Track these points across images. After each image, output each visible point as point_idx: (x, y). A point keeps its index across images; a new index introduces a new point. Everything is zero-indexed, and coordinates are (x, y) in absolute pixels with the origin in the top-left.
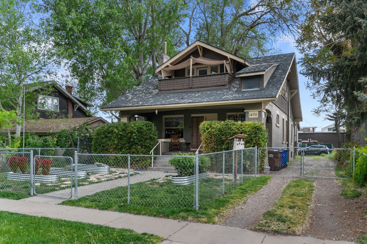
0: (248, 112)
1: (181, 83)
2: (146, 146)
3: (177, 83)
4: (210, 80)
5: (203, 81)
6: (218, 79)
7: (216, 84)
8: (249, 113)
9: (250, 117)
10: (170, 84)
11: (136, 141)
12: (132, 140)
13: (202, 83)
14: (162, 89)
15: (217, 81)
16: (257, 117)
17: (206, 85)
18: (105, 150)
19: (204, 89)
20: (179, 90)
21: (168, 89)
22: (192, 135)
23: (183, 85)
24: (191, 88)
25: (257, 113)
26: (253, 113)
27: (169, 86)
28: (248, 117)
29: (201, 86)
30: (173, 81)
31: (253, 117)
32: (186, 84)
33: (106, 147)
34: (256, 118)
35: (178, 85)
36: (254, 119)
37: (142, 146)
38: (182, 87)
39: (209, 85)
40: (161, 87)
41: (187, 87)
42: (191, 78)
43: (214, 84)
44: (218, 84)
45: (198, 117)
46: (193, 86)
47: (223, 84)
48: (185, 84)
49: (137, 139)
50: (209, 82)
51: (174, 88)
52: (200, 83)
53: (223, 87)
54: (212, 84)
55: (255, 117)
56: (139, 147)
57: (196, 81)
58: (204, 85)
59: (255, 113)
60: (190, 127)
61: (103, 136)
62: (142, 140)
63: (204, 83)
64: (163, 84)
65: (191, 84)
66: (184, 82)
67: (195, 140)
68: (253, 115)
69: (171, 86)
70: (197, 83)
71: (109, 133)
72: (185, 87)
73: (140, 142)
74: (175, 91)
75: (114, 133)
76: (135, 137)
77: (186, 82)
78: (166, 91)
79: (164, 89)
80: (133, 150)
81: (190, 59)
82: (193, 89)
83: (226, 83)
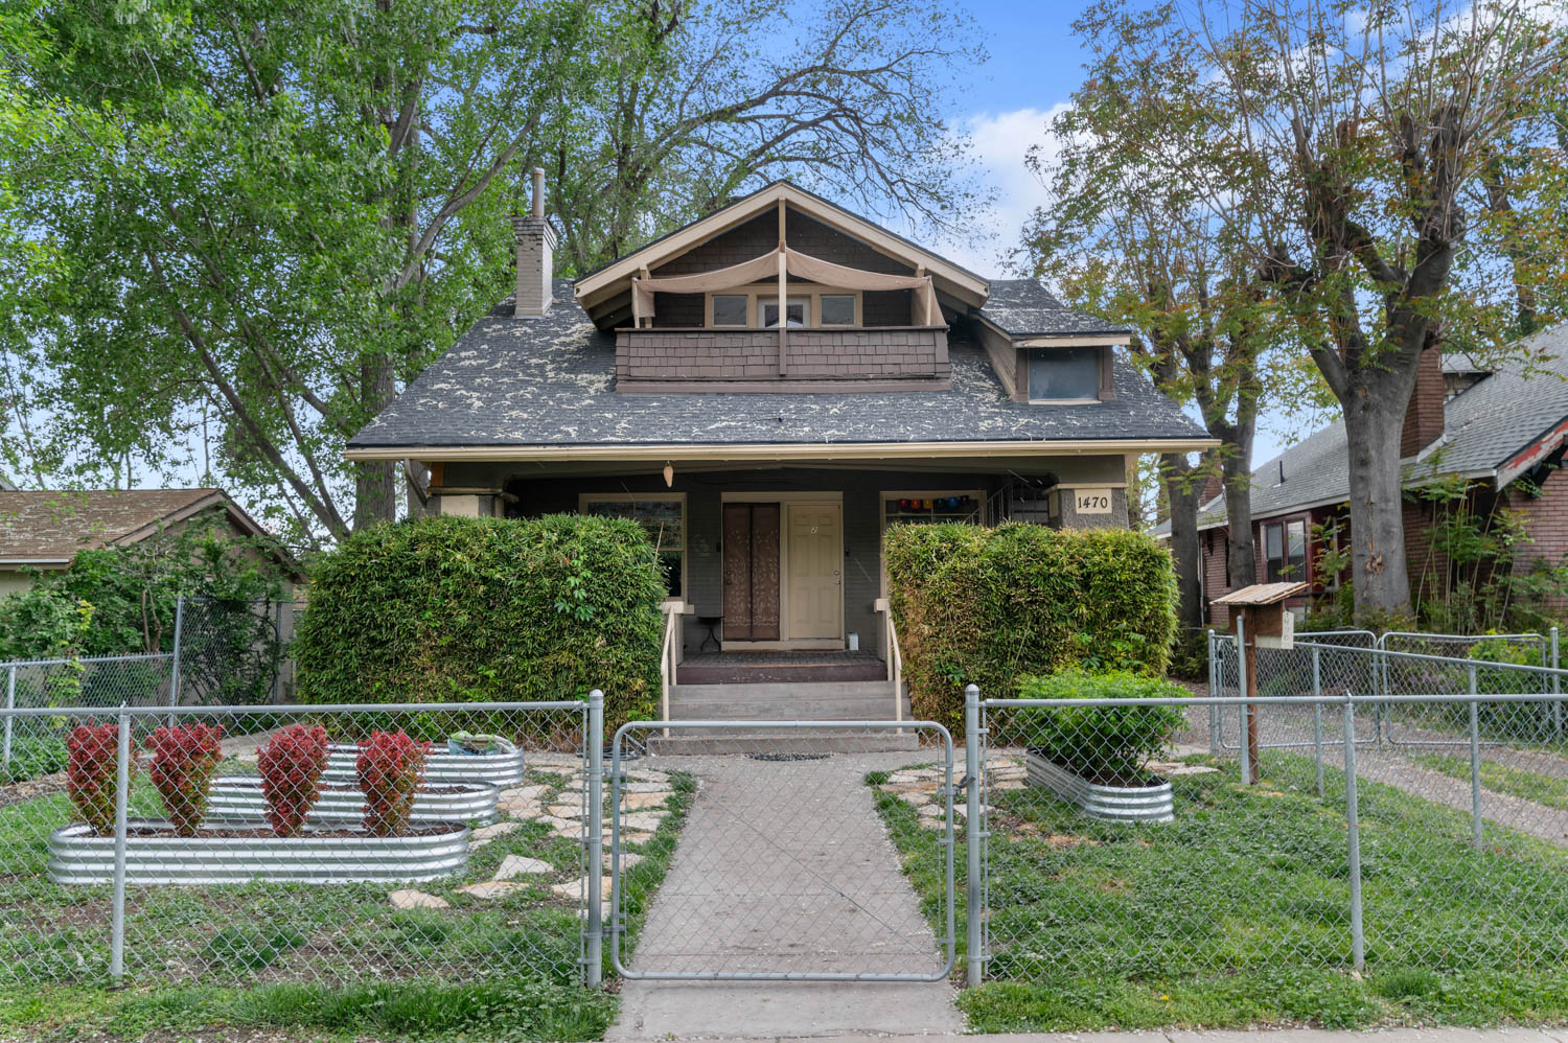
0: (1072, 490)
1: (731, 352)
2: (633, 637)
3: (716, 352)
4: (870, 350)
5: (839, 351)
6: (905, 350)
7: (895, 370)
8: (1078, 494)
9: (1078, 511)
10: (679, 353)
11: (586, 613)
12: (561, 606)
13: (832, 360)
14: (635, 372)
15: (899, 359)
16: (1108, 510)
17: (853, 370)
18: (390, 662)
19: (841, 385)
20: (723, 384)
21: (670, 373)
22: (727, 583)
23: (742, 361)
24: (782, 378)
25: (1108, 494)
26: (1091, 494)
27: (673, 362)
28: (1074, 511)
29: (831, 371)
30: (690, 343)
31: (1090, 510)
32: (759, 361)
33: (395, 646)
34: (1106, 516)
35: (719, 361)
36: (1098, 520)
37: (612, 638)
38: (739, 372)
39: (864, 370)
40: (636, 362)
41: (764, 371)
42: (783, 335)
43: (888, 369)
44: (905, 369)
45: (751, 506)
46: (792, 371)
47: (928, 370)
48: (751, 360)
49: (588, 601)
50: (864, 360)
51: (696, 373)
52: (823, 360)
53: (927, 383)
54: (877, 369)
55: (1099, 510)
56: (599, 642)
57: (806, 351)
58: (841, 371)
59: (1101, 494)
60: (719, 550)
61: (378, 587)
62: (612, 609)
63: (844, 360)
64: (642, 352)
65: (783, 360)
66: (746, 352)
67: (739, 605)
68: (1092, 502)
69: (684, 361)
70: (810, 360)
71: (414, 571)
72: (752, 371)
73: (603, 616)
74: (705, 385)
75: (447, 572)
76: (581, 594)
77: (757, 351)
78: (658, 384)
79: (650, 372)
80: (564, 658)
81: (776, 255)
82: (794, 385)
83: (939, 368)
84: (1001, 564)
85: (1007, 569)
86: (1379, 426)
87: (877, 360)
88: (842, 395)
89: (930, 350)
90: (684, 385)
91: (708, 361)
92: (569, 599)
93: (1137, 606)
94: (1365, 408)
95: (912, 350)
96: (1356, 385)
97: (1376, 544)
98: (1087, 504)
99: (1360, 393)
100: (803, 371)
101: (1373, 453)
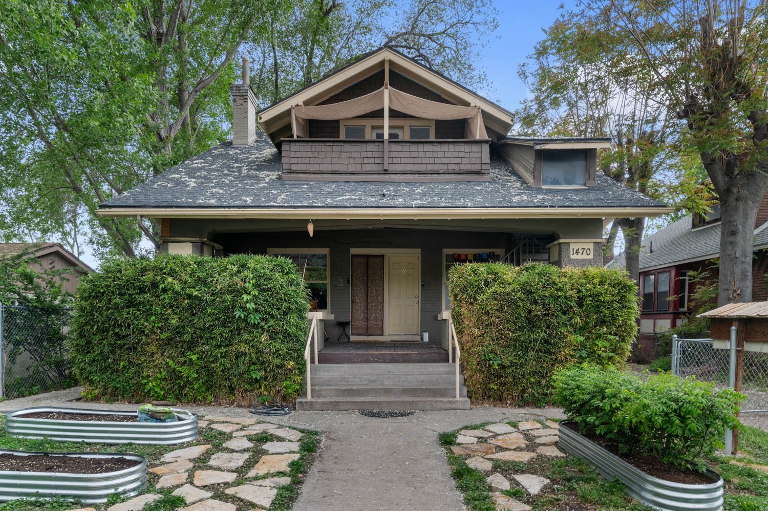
0: (568, 243)
1: (354, 155)
2: (286, 335)
3: (344, 155)
4: (441, 155)
5: (422, 155)
6: (462, 155)
7: (456, 168)
8: (572, 246)
9: (572, 257)
10: (322, 155)
11: (254, 319)
12: (238, 314)
13: (417, 161)
14: (294, 167)
15: (459, 161)
16: (591, 257)
17: (430, 167)
18: (129, 348)
19: (422, 177)
20: (348, 176)
21: (315, 168)
22: (353, 302)
23: (360, 161)
24: (386, 172)
25: (591, 246)
26: (580, 246)
27: (317, 161)
28: (569, 257)
29: (416, 168)
30: (328, 149)
31: (580, 257)
32: (371, 161)
33: (132, 339)
34: (589, 261)
35: (346, 161)
36: (583, 263)
37: (273, 335)
38: (359, 168)
39: (437, 167)
40: (293, 161)
41: (375, 168)
42: (386, 143)
43: (452, 167)
44: (462, 167)
45: (368, 257)
46: (392, 168)
47: (476, 168)
48: (366, 161)
49: (256, 310)
50: (437, 161)
51: (332, 168)
52: (411, 161)
53: (476, 176)
54: (445, 167)
55: (585, 257)
56: (264, 338)
57: (401, 155)
58: (422, 168)
59: (586, 246)
60: (348, 282)
61: (118, 300)
62: (272, 316)
63: (424, 161)
64: (298, 155)
65: (386, 160)
66: (363, 155)
67: (360, 315)
68: (581, 251)
69: (324, 161)
70: (403, 161)
71: (142, 290)
72: (367, 168)
73: (266, 320)
74: (338, 176)
75: (164, 290)
76: (251, 306)
77: (370, 154)
78: (308, 176)
79: (303, 168)
80: (242, 348)
81: (383, 91)
82: (393, 176)
83: (484, 167)
84: (527, 290)
85: (530, 292)
87: (445, 161)
88: (422, 183)
89: (478, 155)
90: (324, 176)
91: (339, 161)
92: (244, 309)
93: (614, 319)
95: (467, 155)
96: (733, 185)
97: (737, 283)
98: (577, 253)
99: (735, 190)
100: (399, 168)
101: (740, 227)
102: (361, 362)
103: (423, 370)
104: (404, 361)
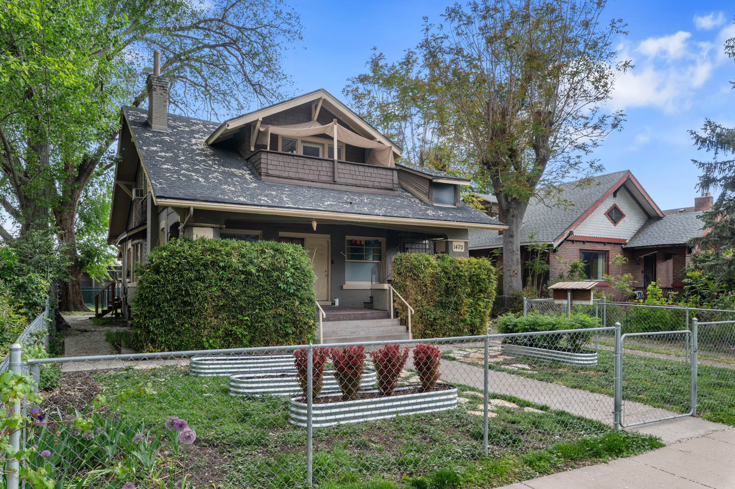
0: (452, 242)
1: (313, 168)
3: (306, 167)
4: (369, 175)
5: (358, 173)
6: (382, 176)
7: (378, 185)
8: (454, 244)
9: (454, 250)
10: (291, 165)
12: (282, 285)
13: (355, 177)
14: (270, 172)
15: (380, 180)
16: (463, 250)
17: (363, 183)
19: (362, 189)
20: (310, 183)
21: (286, 174)
23: (317, 173)
24: (335, 182)
25: (463, 244)
26: (458, 244)
27: (287, 169)
29: (354, 182)
30: (295, 161)
31: (458, 250)
32: (325, 173)
34: (463, 253)
35: (308, 172)
36: (460, 254)
38: (316, 178)
39: (367, 183)
40: (271, 167)
41: (328, 179)
42: (336, 163)
43: (376, 184)
44: (382, 185)
45: (292, 239)
46: (339, 180)
47: (390, 186)
48: (322, 173)
50: (367, 178)
51: (297, 176)
52: (351, 176)
53: (390, 192)
54: (372, 183)
55: (460, 250)
56: (297, 303)
57: (344, 171)
58: (358, 182)
59: (461, 244)
63: (359, 178)
64: (273, 163)
65: (336, 175)
66: (320, 169)
69: (293, 170)
70: (346, 176)
72: (323, 178)
74: (302, 182)
76: (291, 280)
77: (324, 169)
78: (281, 179)
79: (277, 173)
81: (333, 126)
82: (339, 186)
83: (395, 186)
86: (517, 223)
87: (372, 179)
89: (391, 178)
90: (292, 181)
91: (303, 171)
94: (513, 216)
95: (384, 177)
96: (510, 207)
97: (515, 266)
98: (457, 248)
99: (511, 210)
100: (343, 181)
101: (515, 233)
102: (335, 320)
103: (378, 324)
104: (363, 319)
